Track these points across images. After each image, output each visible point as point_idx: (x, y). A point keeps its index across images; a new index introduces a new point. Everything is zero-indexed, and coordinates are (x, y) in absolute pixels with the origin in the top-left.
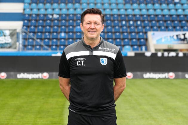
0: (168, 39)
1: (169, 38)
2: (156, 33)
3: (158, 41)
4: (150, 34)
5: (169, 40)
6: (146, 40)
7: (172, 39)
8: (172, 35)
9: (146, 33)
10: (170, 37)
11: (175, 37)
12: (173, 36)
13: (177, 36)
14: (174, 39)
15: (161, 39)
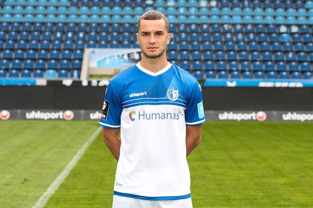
0: (115, 59)
1: (116, 57)
2: (98, 51)
3: (99, 62)
4: (88, 51)
5: (117, 61)
6: (81, 60)
7: (122, 60)
8: (121, 54)
9: (82, 50)
10: (118, 56)
11: (126, 57)
12: (123, 55)
13: (129, 55)
14: (124, 60)
15: (105, 59)
